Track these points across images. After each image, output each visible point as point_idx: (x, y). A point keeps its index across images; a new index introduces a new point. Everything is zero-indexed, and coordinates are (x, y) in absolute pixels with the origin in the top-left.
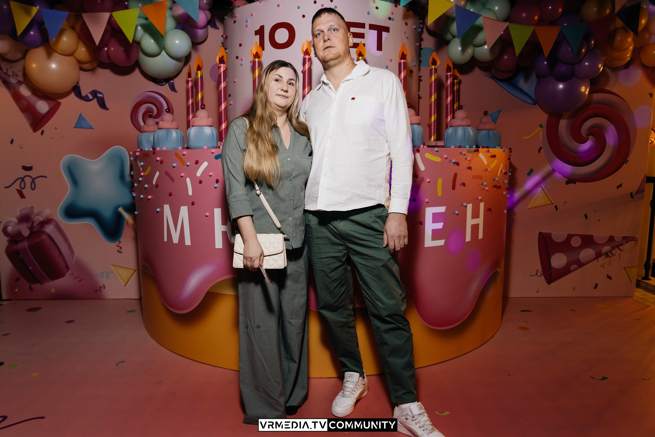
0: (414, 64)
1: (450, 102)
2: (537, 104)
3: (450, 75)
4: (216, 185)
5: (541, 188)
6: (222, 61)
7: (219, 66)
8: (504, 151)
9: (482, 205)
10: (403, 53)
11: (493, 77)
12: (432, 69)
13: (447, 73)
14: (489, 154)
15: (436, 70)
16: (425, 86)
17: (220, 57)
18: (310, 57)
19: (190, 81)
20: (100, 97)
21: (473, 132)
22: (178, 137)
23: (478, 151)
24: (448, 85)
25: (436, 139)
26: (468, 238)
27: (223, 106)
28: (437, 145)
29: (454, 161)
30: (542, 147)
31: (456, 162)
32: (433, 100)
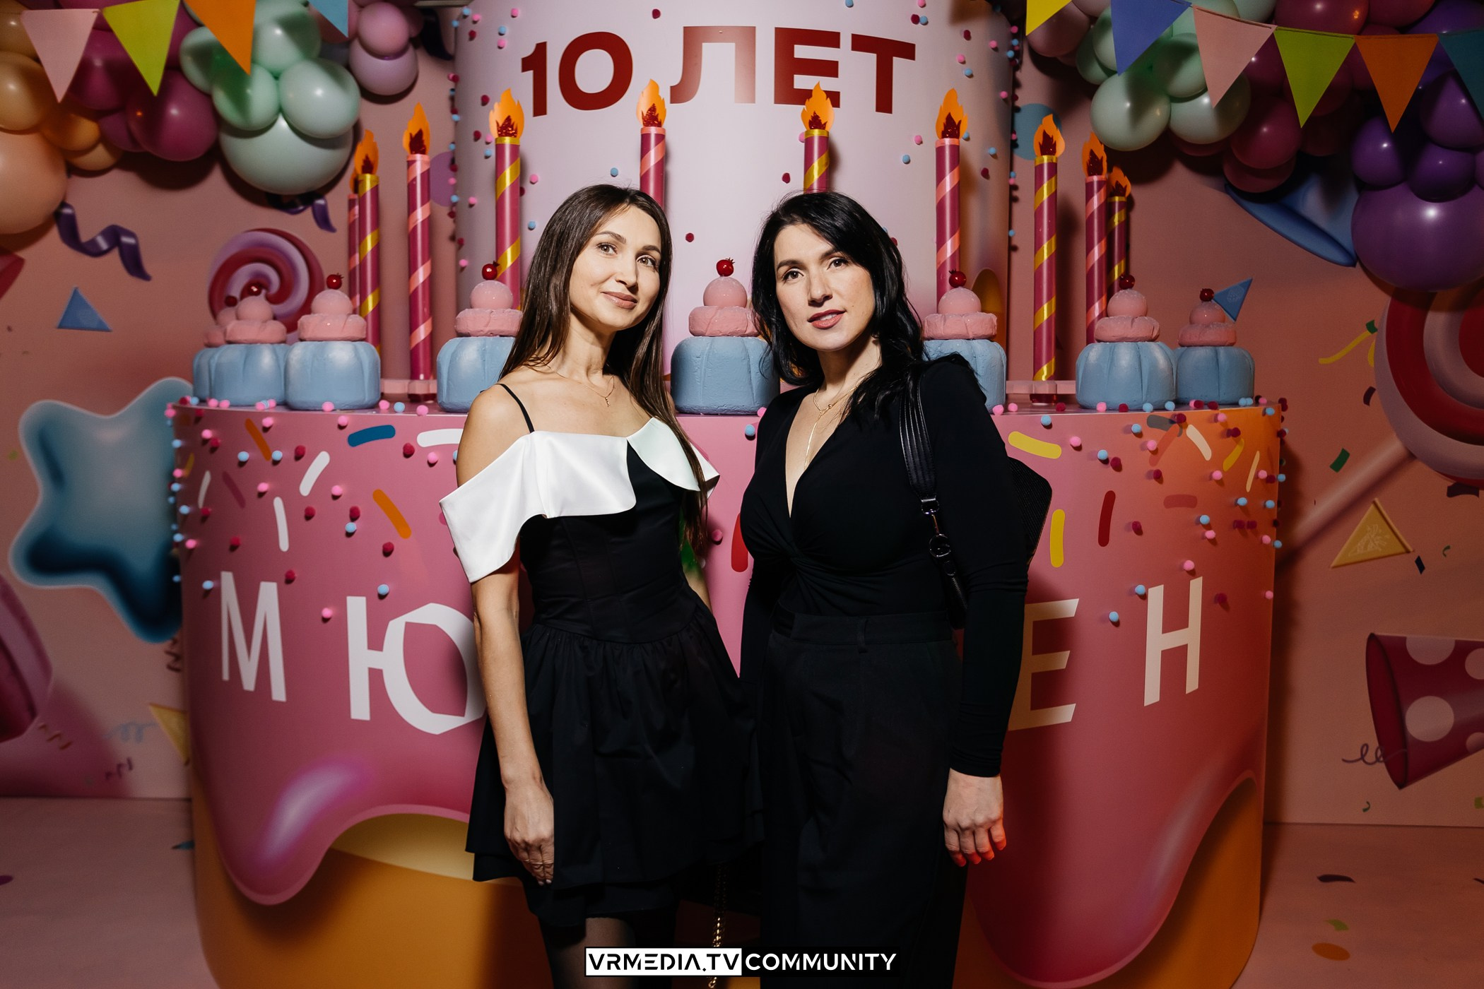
0: (992, 151)
1: (1100, 260)
2: (1358, 264)
3: (1100, 184)
4: (351, 527)
5: (1372, 507)
6: (417, 144)
7: (410, 159)
8: (1264, 414)
9: (1196, 586)
10: (949, 118)
11: (1229, 188)
12: (1041, 166)
13: (1090, 178)
14: (1218, 428)
15: (1053, 168)
16: (1023, 213)
17: (414, 134)
18: (661, 132)
19: (357, 202)
20: (129, 246)
21: (1168, 359)
22: (279, 366)
23: (1181, 420)
24: (1093, 213)
25: (1055, 373)
26: (1152, 694)
27: (421, 275)
28: (1059, 392)
29: (1103, 454)
30: (1374, 387)
31: (1112, 457)
32: (1046, 257)
